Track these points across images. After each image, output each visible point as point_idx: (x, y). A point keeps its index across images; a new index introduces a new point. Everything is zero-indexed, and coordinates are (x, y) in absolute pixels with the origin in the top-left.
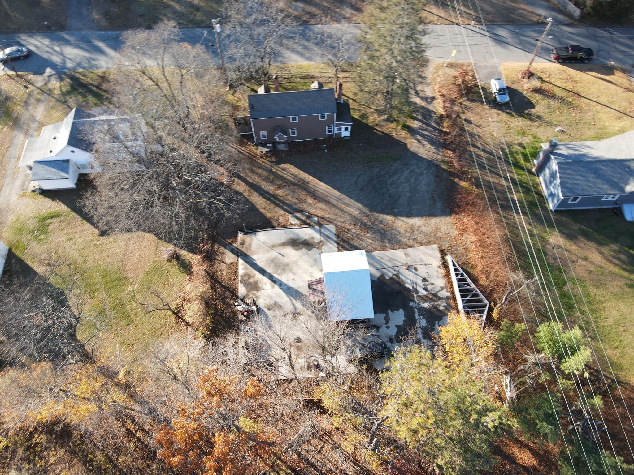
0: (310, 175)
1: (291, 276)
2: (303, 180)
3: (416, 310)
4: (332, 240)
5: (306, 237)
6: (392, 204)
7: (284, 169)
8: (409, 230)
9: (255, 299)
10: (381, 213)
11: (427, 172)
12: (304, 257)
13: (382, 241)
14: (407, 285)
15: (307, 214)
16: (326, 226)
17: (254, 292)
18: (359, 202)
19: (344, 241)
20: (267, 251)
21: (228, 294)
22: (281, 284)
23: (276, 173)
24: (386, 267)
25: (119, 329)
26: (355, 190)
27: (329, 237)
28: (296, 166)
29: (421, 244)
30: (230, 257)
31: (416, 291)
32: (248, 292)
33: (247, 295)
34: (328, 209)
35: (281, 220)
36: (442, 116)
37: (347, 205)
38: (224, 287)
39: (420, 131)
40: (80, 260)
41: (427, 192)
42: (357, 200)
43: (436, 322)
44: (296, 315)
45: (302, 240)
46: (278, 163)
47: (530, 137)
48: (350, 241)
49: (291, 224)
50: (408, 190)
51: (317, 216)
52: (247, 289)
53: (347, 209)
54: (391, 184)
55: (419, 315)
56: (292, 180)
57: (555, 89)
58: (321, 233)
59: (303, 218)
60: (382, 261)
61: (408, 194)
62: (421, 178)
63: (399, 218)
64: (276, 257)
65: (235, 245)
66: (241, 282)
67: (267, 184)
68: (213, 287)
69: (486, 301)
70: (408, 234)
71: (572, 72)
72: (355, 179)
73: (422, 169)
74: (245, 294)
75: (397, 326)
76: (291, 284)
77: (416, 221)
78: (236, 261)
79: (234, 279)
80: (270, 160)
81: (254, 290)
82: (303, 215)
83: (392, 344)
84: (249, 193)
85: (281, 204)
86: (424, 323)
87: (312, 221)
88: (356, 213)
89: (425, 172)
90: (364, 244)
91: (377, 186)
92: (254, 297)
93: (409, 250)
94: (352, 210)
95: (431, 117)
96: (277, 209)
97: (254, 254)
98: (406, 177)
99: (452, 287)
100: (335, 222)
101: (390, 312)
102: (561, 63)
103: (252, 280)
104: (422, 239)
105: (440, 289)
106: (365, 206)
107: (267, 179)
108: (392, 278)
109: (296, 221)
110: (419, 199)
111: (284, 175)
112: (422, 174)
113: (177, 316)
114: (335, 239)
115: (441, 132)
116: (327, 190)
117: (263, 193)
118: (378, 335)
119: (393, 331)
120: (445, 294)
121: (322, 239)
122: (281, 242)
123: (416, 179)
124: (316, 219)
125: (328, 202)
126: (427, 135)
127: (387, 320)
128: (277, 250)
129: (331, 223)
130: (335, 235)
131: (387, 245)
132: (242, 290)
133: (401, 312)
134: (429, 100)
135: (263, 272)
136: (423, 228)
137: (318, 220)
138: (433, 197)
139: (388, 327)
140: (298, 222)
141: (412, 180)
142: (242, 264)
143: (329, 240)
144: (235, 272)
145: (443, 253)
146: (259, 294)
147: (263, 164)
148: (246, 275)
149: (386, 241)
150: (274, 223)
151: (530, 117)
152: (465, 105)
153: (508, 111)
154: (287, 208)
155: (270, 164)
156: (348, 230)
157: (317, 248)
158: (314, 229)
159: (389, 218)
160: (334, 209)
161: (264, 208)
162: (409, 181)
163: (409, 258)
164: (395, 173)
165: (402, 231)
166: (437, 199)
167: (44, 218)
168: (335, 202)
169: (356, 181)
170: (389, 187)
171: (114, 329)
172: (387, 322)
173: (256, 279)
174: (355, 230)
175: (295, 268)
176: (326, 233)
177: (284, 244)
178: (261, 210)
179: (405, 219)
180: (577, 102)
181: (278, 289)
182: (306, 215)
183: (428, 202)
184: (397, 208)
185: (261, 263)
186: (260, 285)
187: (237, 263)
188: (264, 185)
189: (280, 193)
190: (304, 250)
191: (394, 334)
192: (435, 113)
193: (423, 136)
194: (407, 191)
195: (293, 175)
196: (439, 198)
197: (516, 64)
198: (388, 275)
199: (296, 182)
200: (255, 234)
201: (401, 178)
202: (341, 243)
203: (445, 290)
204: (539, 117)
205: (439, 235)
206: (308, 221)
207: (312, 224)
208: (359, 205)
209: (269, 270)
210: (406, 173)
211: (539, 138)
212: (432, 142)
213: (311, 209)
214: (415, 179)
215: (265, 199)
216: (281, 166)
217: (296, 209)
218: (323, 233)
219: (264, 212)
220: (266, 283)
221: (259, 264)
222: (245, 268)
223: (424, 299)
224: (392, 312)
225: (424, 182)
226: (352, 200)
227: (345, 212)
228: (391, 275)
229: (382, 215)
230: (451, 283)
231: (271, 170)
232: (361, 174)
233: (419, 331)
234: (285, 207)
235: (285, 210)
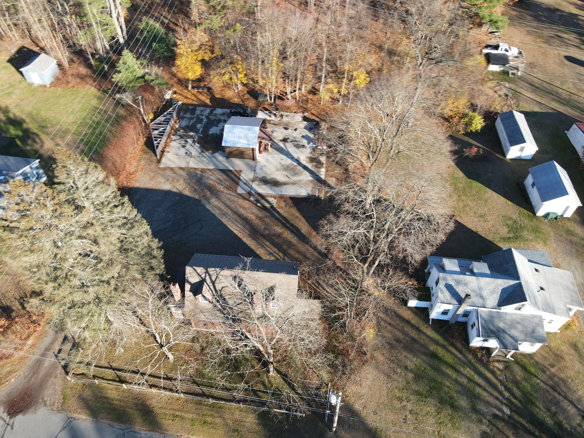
1: (283, 162)
2: (254, 239)
3: (200, 132)
4: (243, 182)
5: (264, 186)
6: (178, 205)
7: (270, 254)
8: (175, 181)
10: (192, 198)
12: (270, 173)
13: (202, 176)
14: (198, 145)
15: (259, 205)
16: (245, 192)
18: (207, 209)
19: (233, 180)
20: (300, 181)
22: (292, 158)
23: (280, 250)
24: (208, 158)
27: (245, 184)
29: (172, 169)
30: (332, 182)
31: (194, 142)
34: (238, 207)
35: (283, 204)
37: (219, 209)
42: (208, 211)
43: (190, 125)
44: (285, 140)
45: (269, 185)
48: (227, 179)
49: (275, 198)
51: (250, 201)
52: (319, 159)
53: (220, 205)
55: (199, 129)
58: (251, 188)
59: (263, 201)
60: (208, 162)
61: (159, 209)
63: (178, 192)
64: (293, 176)
65: (326, 189)
66: (323, 163)
67: (292, 240)
70: (178, 178)
74: (321, 156)
75: (218, 127)
76: (284, 157)
77: (166, 186)
79: (328, 167)
81: (313, 158)
82: (263, 206)
84: (311, 234)
85: (281, 219)
86: (199, 126)
87: (255, 197)
88: (214, 201)
90: (217, 176)
92: (314, 154)
93: (184, 166)
94: (216, 203)
96: (285, 215)
97: (311, 181)
100: (235, 194)
103: (315, 164)
104: (168, 173)
105: (176, 140)
107: (290, 244)
108: (207, 150)
109: (271, 199)
111: (272, 247)
114: (240, 182)
117: (296, 231)
119: (222, 125)
120: (175, 137)
121: (251, 183)
122: (286, 186)
124: (252, 199)
125: (236, 213)
127: (222, 130)
128: (291, 180)
129: (240, 195)
130: (239, 185)
131: (199, 172)
132: (323, 159)
133: (210, 133)
135: (305, 168)
136: (163, 180)
137: (250, 198)
140: (268, 198)
142: (321, 175)
143: (245, 182)
144: (327, 171)
145: (159, 162)
146: (310, 155)
148: (319, 168)
149: (199, 176)
150: (290, 202)
156: (226, 187)
157: (257, 177)
158: (256, 191)
159: (187, 192)
160: (233, 206)
161: (297, 217)
163: (188, 160)
165: (181, 181)
167: (517, 238)
170: (172, 220)
173: (311, 164)
174: (221, 188)
175: (279, 167)
176: (246, 187)
177: (285, 184)
178: (300, 217)
179: (175, 190)
181: (296, 156)
182: (260, 203)
184: (175, 200)
185: (306, 172)
186: (308, 160)
187: (326, 177)
188: (294, 240)
189: (279, 229)
190: (269, 177)
198: (210, 153)
200: (308, 194)
202: (236, 179)
203: (173, 140)
205: (152, 175)
206: (259, 198)
207: (257, 196)
208: (208, 207)
209: (300, 168)
213: (254, 208)
215: (295, 226)
218: (249, 187)
219: (298, 214)
221: (308, 173)
222: (319, 172)
223: (190, 137)
226: (213, 212)
227: (223, 202)
228: (207, 153)
229: (192, 196)
231: (284, 254)
232: (193, 235)
233: (204, 123)
234: (278, 216)
235: (278, 213)
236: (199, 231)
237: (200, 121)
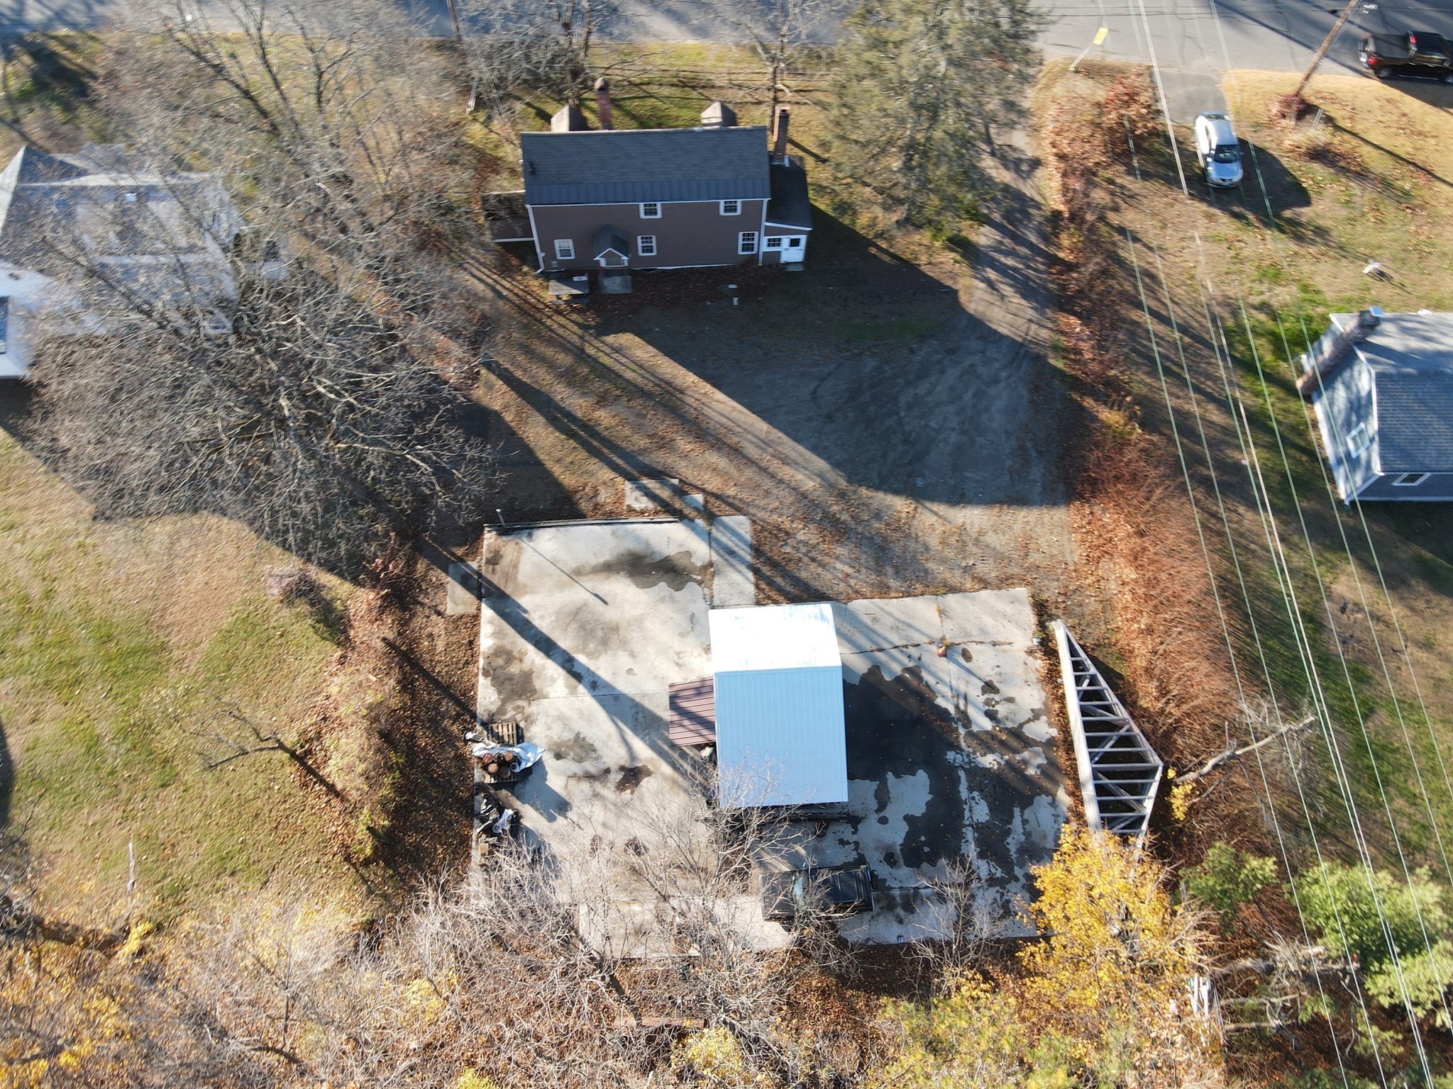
0: (689, 368)
1: (624, 660)
2: (669, 384)
3: (962, 774)
4: (742, 561)
5: (670, 550)
6: (910, 463)
7: (618, 350)
8: (953, 540)
9: (522, 724)
10: (878, 488)
11: (1009, 377)
12: (662, 607)
13: (879, 573)
14: (940, 702)
15: (675, 481)
16: (725, 519)
17: (521, 703)
18: (819, 455)
19: (774, 565)
20: (561, 586)
21: (447, 706)
22: (597, 687)
23: (595, 360)
24: (886, 646)
25: (139, 796)
26: (809, 419)
27: (731, 553)
28: (650, 342)
29: (985, 584)
30: (456, 599)
31: (966, 720)
32: (504, 702)
33: (501, 710)
34: (733, 471)
35: (604, 496)
36: (1057, 215)
37: (785, 461)
38: (437, 684)
39: (997, 256)
40: (36, 590)
41: (1006, 432)
42: (815, 449)
43: (1017, 811)
44: (632, 775)
45: (658, 558)
46: (603, 330)
47: (1294, 288)
48: (791, 567)
49: (631, 510)
50: (954, 424)
51: (703, 491)
52: (500, 693)
53: (786, 472)
54: (909, 407)
55: (971, 789)
56: (639, 380)
57: (1366, 150)
58: (710, 540)
59: (665, 494)
60: (876, 627)
61: (954, 438)
62: (992, 391)
63: (928, 505)
64: (585, 605)
65: (474, 565)
66: (486, 673)
67: (569, 391)
68: (406, 685)
69: (1155, 760)
70: (950, 553)
71: (1413, 105)
72: (812, 386)
73: (997, 365)
74: (494, 708)
75: (907, 818)
76: (624, 686)
77: (973, 517)
78: (473, 611)
79: (467, 663)
80: (580, 320)
81: (520, 697)
82: (664, 483)
83: (894, 871)
84: (518, 414)
85: (606, 451)
86: (980, 811)
87: (688, 505)
88: (809, 484)
89: (1003, 374)
90: (829, 576)
91: (872, 409)
92: (519, 717)
93: (952, 599)
94: (799, 477)
95: (1028, 216)
96: (594, 465)
97: (525, 593)
98: (951, 388)
99: (1063, 712)
100: (753, 511)
101: (890, 776)
102: (1384, 80)
103: (514, 669)
104: (987, 569)
105: (1030, 715)
106: (836, 465)
107: (568, 377)
108: (899, 680)
109: (644, 503)
110: (985, 452)
111: (617, 367)
112: (997, 381)
113: (303, 764)
114: (749, 558)
115: (1053, 260)
116: (734, 415)
117: (558, 417)
118: (857, 843)
119: (896, 834)
120: (1043, 730)
121: (715, 557)
122: (602, 560)
123: (979, 394)
124: (699, 497)
125: (735, 452)
126: (1015, 269)
127: (883, 800)
128: (589, 585)
129: (739, 511)
130: (751, 546)
131: (893, 583)
132: (486, 696)
133: (922, 776)
134: (1025, 167)
135: (546, 645)
136: (991, 539)
137: (706, 502)
138: (1022, 447)
139: (883, 821)
140: (650, 505)
141: (968, 396)
142: (491, 622)
143: (731, 560)
144: (471, 643)
145: (1043, 611)
146: (533, 709)
147: (561, 331)
148: (499, 652)
149: (890, 570)
150: (584, 506)
151: (1295, 230)
152: (1122, 187)
153: (1236, 209)
154: (620, 462)
155: (580, 332)
156: (787, 533)
157: (700, 583)
158: (694, 529)
159: (900, 505)
160: (749, 472)
161: (559, 461)
162: (960, 398)
163: (948, 624)
164: (922, 374)
165: (934, 542)
166: (1034, 454)
168: (752, 452)
169: (814, 393)
170: (902, 414)
171: (124, 796)
172: (882, 806)
173: (526, 665)
174: (806, 534)
175: (634, 636)
176: (724, 540)
177: (609, 568)
178: (549, 464)
179: (942, 509)
180: (1425, 193)
181: (585, 699)
182: (673, 487)
183: (1009, 463)
184: (923, 476)
185: (542, 621)
186: (537, 684)
187: (476, 617)
188: (561, 393)
189: (604, 418)
190: (662, 588)
191: (900, 840)
192: (1038, 206)
193: (1003, 270)
194: (953, 429)
195: (641, 366)
196: (1040, 453)
197: (1265, 74)
198: (890, 671)
199: (650, 387)
200: (530, 535)
201: (939, 388)
202: (766, 570)
203: (1044, 718)
204: (1321, 232)
205: (1035, 558)
206: (678, 504)
207: (687, 511)
208: (820, 464)
209: (565, 642)
210: (952, 375)
211: (1317, 292)
212: (1027, 289)
213: (686, 471)
214: (974, 395)
215: (562, 432)
216: (610, 339)
217: (646, 466)
218: (717, 541)
219: (557, 470)
220: (553, 680)
221: (537, 622)
222: (497, 634)
223: (986, 742)
224: (897, 776)
225: (999, 404)
226: (801, 448)
227: (781, 481)
228: (898, 670)
229: (880, 495)
230: (1061, 699)
231: (582, 350)
232: (829, 374)
233: (969, 834)
234: (615, 459)
235: (615, 468)
236: (818, 386)
237: (992, 846)
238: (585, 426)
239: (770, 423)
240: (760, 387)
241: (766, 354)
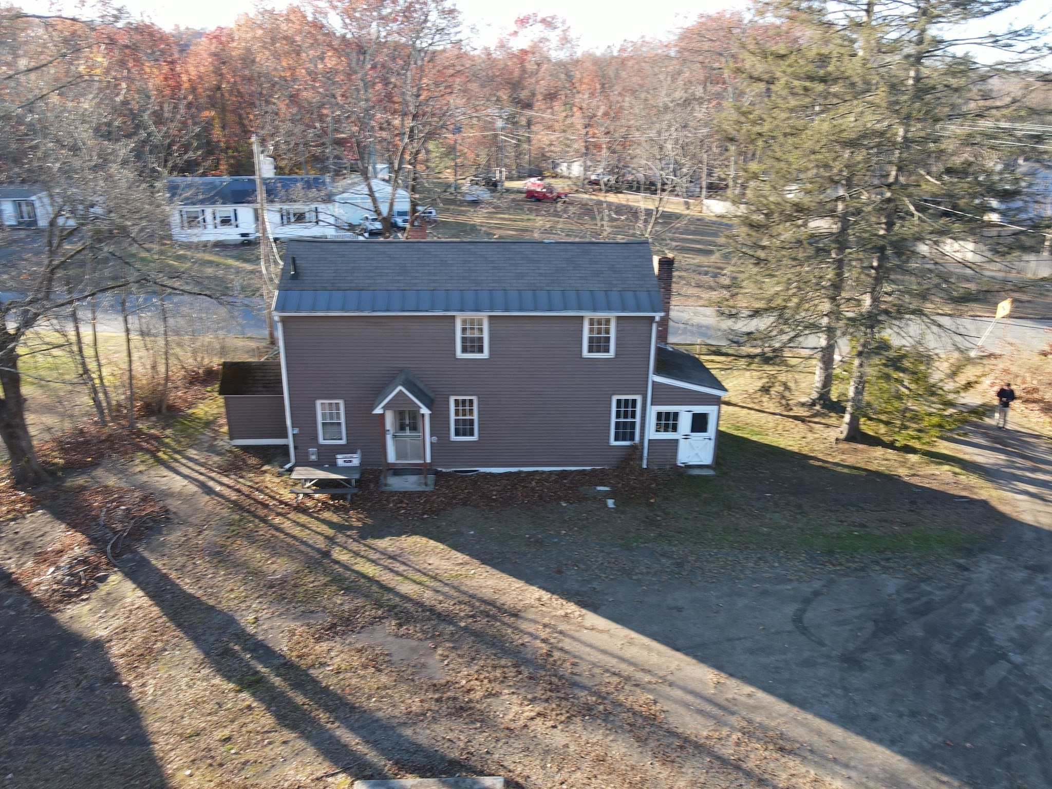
0: (530, 581)
2: (488, 602)
7: (395, 556)
23: (346, 568)
26: (809, 664)
28: (455, 547)
54: (1023, 647)
56: (428, 597)
72: (790, 610)
80: (335, 518)
84: (145, 643)
91: (941, 648)
95: (1027, 443)
116: (631, 652)
125: (646, 725)
147: (296, 531)
154: (350, 740)
155: (330, 532)
164: (1008, 598)
168: (690, 724)
170: (1016, 658)
189: (335, 654)
195: (435, 578)
199: (447, 606)
215: (228, 677)
216: (384, 543)
217: (419, 749)
231: (326, 555)
232: (815, 594)
235: (336, 752)
236: (802, 611)
238: (286, 668)
239: (719, 667)
240: (680, 610)
241: (680, 565)
